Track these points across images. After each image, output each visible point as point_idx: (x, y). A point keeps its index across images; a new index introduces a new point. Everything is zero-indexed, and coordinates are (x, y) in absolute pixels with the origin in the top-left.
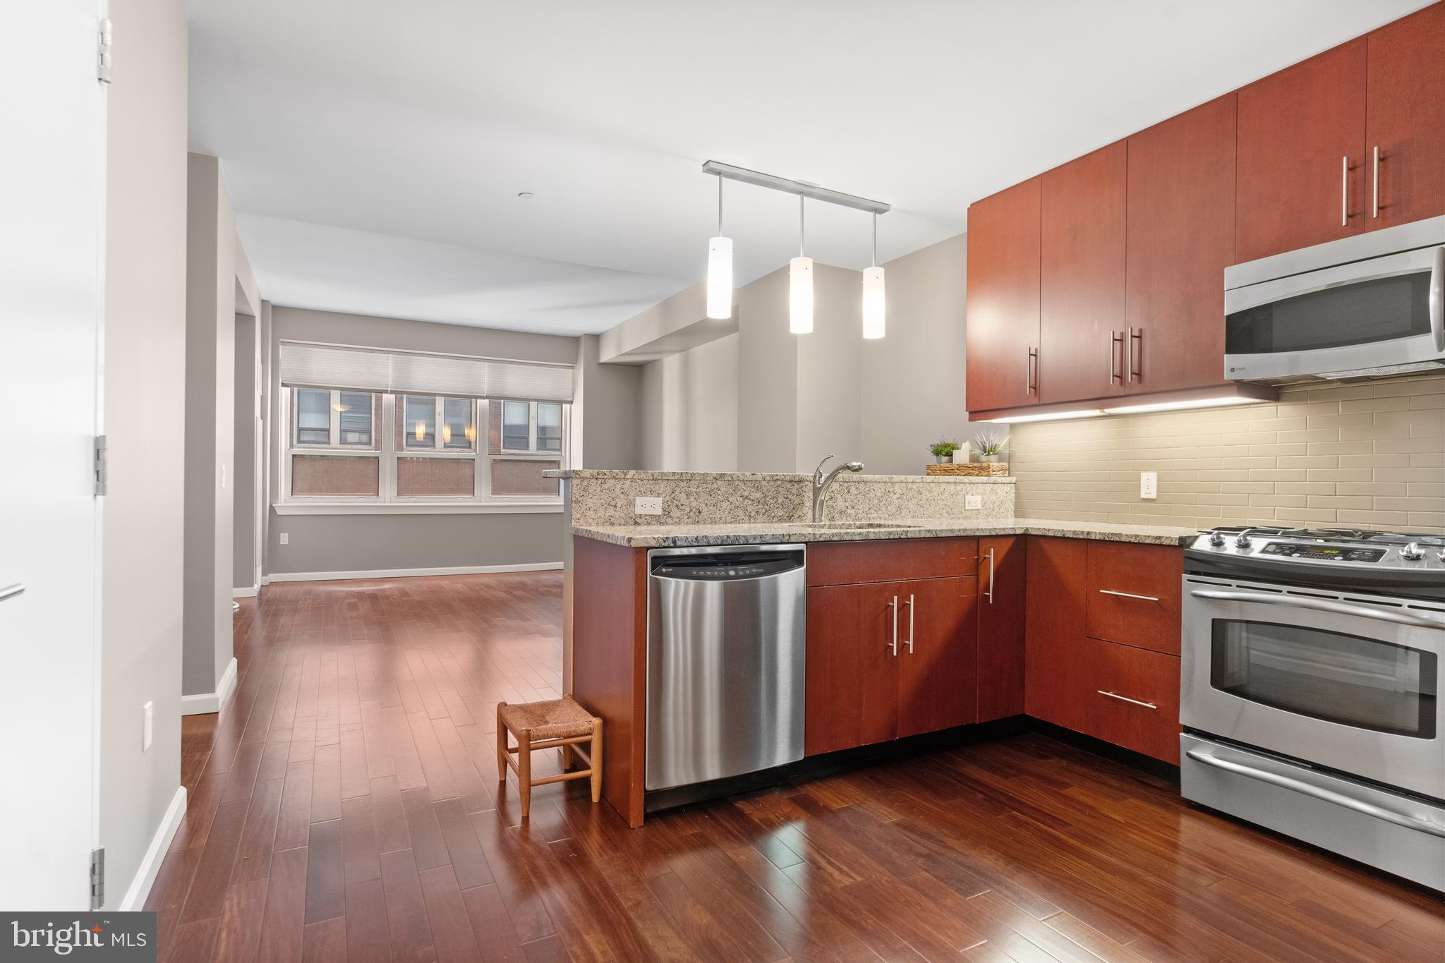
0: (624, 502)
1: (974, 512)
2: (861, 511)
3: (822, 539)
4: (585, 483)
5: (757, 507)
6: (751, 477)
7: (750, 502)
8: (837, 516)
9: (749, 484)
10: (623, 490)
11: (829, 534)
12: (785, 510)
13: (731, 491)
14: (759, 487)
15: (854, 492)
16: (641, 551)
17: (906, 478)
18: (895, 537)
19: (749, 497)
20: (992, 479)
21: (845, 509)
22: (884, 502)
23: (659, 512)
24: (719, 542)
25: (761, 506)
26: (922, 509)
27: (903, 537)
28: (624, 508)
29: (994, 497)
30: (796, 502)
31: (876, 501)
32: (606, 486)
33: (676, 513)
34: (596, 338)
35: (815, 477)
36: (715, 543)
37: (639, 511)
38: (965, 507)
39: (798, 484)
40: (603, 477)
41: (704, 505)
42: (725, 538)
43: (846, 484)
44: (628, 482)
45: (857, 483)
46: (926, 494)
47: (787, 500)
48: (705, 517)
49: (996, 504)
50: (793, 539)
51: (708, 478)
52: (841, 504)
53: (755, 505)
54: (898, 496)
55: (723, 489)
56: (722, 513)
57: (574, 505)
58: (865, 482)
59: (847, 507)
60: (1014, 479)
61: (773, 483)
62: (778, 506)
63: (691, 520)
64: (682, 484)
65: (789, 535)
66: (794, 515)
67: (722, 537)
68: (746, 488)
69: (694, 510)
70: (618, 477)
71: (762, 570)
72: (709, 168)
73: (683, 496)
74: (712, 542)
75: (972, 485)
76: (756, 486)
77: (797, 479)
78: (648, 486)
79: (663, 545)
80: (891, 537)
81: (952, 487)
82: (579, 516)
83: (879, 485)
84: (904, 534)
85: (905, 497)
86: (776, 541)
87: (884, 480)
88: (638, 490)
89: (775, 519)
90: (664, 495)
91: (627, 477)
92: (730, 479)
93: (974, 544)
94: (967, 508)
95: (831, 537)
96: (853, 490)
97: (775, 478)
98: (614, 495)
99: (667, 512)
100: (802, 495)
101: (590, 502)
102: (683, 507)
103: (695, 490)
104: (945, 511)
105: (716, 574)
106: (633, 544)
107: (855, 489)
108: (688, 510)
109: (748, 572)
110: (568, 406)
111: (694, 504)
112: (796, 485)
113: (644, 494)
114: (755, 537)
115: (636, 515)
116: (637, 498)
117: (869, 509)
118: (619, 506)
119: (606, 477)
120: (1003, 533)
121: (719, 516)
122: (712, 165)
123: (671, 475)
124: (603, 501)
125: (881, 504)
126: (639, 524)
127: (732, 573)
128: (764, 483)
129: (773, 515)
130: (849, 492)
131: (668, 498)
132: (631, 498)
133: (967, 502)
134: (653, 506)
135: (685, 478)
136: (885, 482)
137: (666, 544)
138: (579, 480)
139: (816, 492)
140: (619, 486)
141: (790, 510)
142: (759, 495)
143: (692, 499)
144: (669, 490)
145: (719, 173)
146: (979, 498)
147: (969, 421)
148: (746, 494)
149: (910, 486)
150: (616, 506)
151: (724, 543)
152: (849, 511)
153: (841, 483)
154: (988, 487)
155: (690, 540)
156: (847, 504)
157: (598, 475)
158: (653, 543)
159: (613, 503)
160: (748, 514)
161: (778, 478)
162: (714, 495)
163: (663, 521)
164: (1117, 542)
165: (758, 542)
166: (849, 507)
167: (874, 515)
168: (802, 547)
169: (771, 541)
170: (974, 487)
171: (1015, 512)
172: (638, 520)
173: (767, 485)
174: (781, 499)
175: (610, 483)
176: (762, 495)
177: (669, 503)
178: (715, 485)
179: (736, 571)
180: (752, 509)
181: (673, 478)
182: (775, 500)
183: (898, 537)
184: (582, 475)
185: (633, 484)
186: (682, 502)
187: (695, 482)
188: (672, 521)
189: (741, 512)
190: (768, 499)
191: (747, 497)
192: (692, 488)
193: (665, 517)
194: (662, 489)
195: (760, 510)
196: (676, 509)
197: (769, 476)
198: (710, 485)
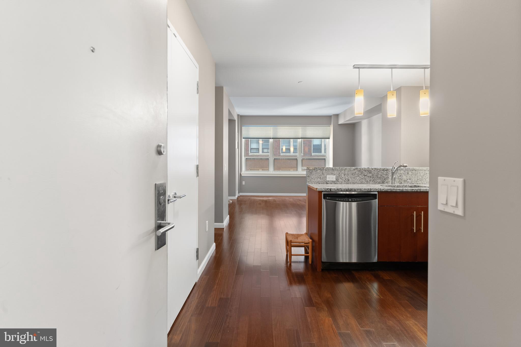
2: (414, 181)
3: (383, 191)
4: (311, 171)
5: (370, 179)
7: (367, 177)
8: (403, 182)
9: (367, 171)
10: (323, 173)
12: (381, 180)
13: (360, 173)
15: (411, 174)
16: (320, 192)
19: (367, 175)
23: (335, 180)
24: (345, 190)
25: (371, 178)
27: (418, 191)
28: (323, 178)
30: (386, 177)
32: (317, 172)
33: (340, 180)
34: (337, 116)
35: (392, 168)
37: (328, 179)
39: (386, 171)
41: (350, 178)
42: (347, 189)
43: (407, 171)
44: (324, 171)
45: (411, 171)
47: (382, 177)
48: (351, 182)
51: (351, 169)
52: (404, 177)
55: (357, 173)
56: (357, 181)
57: (307, 177)
58: (416, 170)
59: (407, 179)
61: (376, 171)
62: (378, 178)
63: (345, 183)
64: (342, 171)
65: (371, 189)
66: (384, 182)
68: (365, 172)
69: (347, 179)
70: (321, 169)
71: (361, 200)
72: (355, 67)
73: (343, 175)
74: (343, 190)
76: (369, 172)
77: (385, 169)
78: (331, 172)
79: (327, 190)
80: (413, 191)
82: (309, 181)
83: (422, 171)
86: (366, 191)
87: (424, 169)
89: (377, 183)
91: (324, 169)
92: (359, 169)
95: (387, 190)
96: (410, 173)
98: (320, 175)
99: (337, 180)
100: (388, 175)
101: (312, 177)
102: (343, 179)
103: (347, 173)
105: (345, 200)
106: (317, 190)
107: (411, 173)
108: (344, 179)
109: (356, 200)
110: (328, 140)
111: (347, 177)
112: (385, 171)
113: (329, 174)
114: (358, 189)
116: (327, 175)
117: (418, 180)
119: (317, 169)
122: (355, 66)
124: (316, 176)
125: (423, 178)
126: (328, 184)
127: (350, 200)
128: (372, 171)
129: (376, 181)
130: (408, 174)
131: (337, 176)
132: (325, 175)
134: (333, 178)
135: (343, 169)
136: (425, 170)
137: (328, 190)
138: (309, 170)
139: (393, 174)
140: (321, 172)
141: (383, 180)
142: (370, 175)
143: (346, 176)
144: (338, 173)
145: (359, 68)
148: (366, 174)
151: (347, 191)
152: (408, 181)
153: (404, 171)
155: (335, 189)
156: (407, 178)
157: (315, 168)
158: (324, 190)
159: (320, 177)
160: (366, 181)
161: (378, 169)
162: (354, 175)
163: (336, 183)
165: (359, 191)
166: (408, 179)
167: (420, 182)
168: (377, 193)
169: (364, 191)
172: (328, 182)
173: (374, 171)
174: (379, 176)
175: (319, 171)
176: (372, 175)
177: (338, 177)
178: (354, 172)
179: (352, 199)
180: (368, 179)
181: (339, 169)
182: (377, 176)
183: (416, 191)
184: (310, 169)
185: (326, 171)
186: (342, 177)
187: (347, 171)
188: (339, 183)
189: (364, 180)
190: (374, 176)
191: (366, 176)
192: (346, 173)
193: (336, 181)
194: (336, 173)
195: (371, 180)
196: (340, 179)
197: (374, 168)
198: (352, 172)
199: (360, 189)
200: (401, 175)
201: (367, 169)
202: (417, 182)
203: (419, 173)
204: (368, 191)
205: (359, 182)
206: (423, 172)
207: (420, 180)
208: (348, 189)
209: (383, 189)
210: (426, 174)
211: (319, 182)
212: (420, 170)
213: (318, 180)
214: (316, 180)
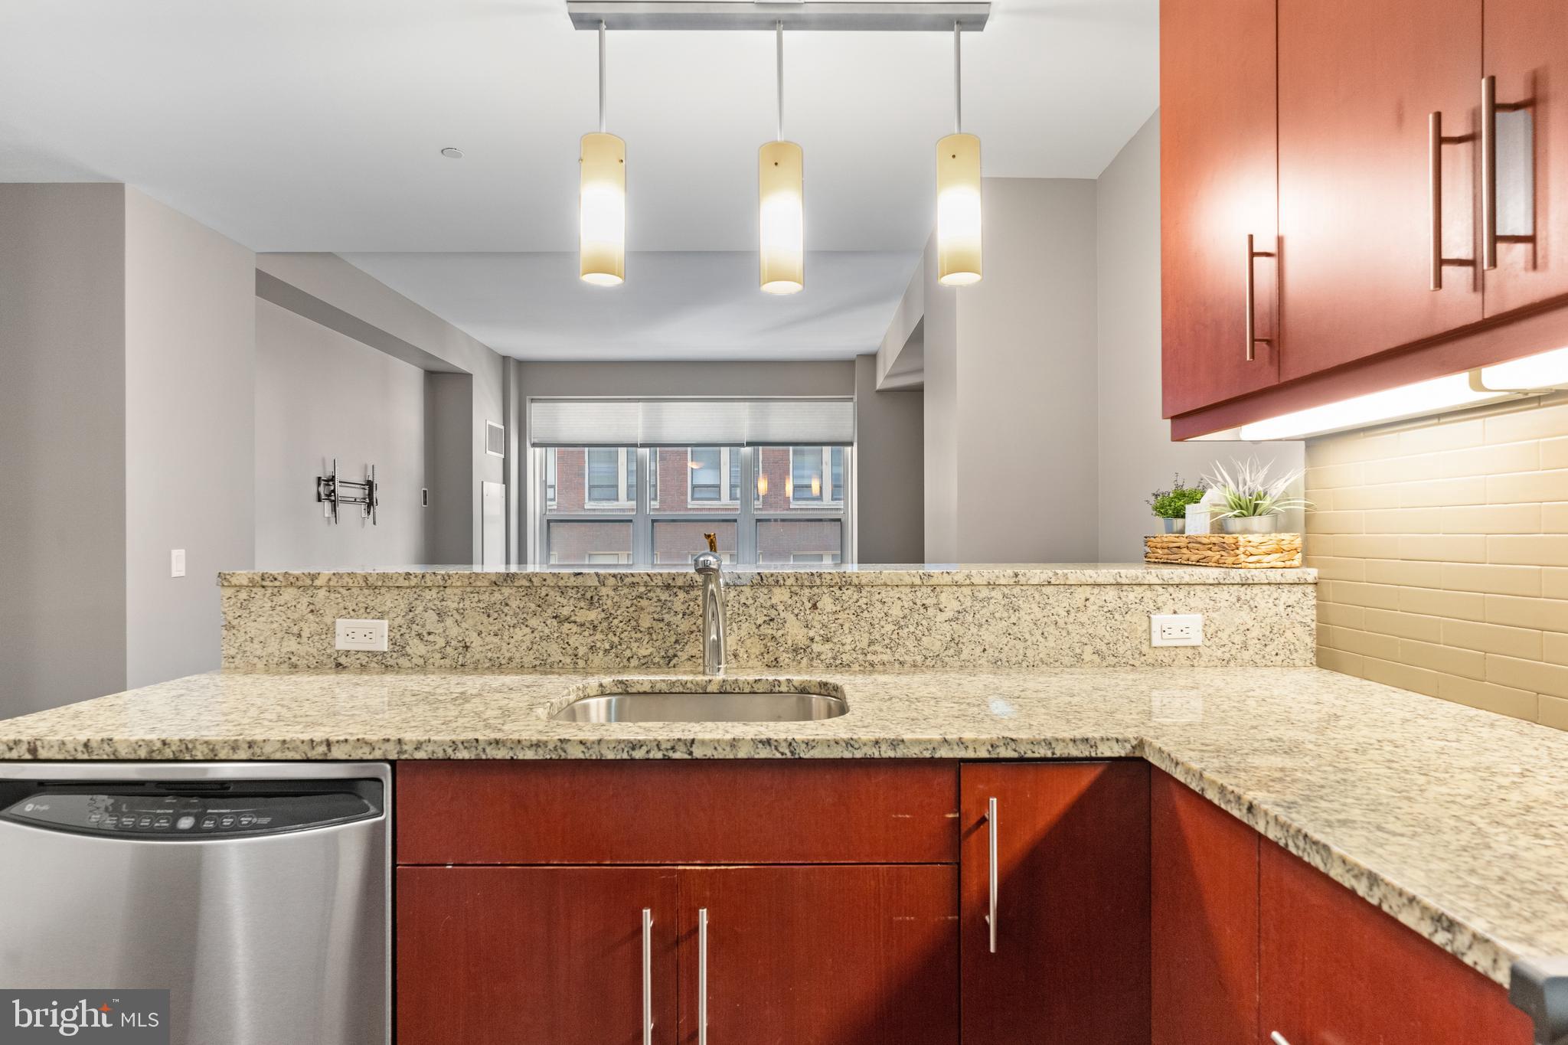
0: (314, 627)
1: (1180, 652)
2: (848, 648)
3: (420, 755)
4: (243, 595)
5: (591, 638)
6: (573, 579)
7: (575, 628)
8: (785, 658)
9: (571, 593)
10: (311, 607)
11: (441, 744)
12: (657, 644)
13: (533, 606)
14: (596, 598)
17: (969, 576)
18: (651, 756)
19: (573, 618)
20: (1235, 575)
21: (808, 642)
22: (912, 629)
23: (385, 646)
24: (143, 754)
26: (1020, 645)
27: (677, 755)
28: (316, 638)
29: (1245, 616)
31: (889, 628)
32: (281, 600)
33: (416, 648)
34: (872, 359)
36: (132, 757)
37: (341, 643)
38: (1150, 640)
39: (687, 592)
40: (271, 584)
41: (475, 634)
42: (159, 745)
43: (807, 591)
44: (322, 593)
45: (835, 589)
46: (1030, 611)
47: (661, 625)
48: (477, 656)
49: (1255, 633)
50: (336, 753)
51: (479, 584)
52: (795, 631)
53: (586, 633)
54: (948, 614)
55: (514, 604)
56: (514, 650)
58: (859, 587)
59: (812, 640)
60: (1312, 574)
61: (626, 591)
62: (639, 635)
63: (447, 662)
64: (427, 594)
65: (329, 744)
66: (679, 654)
67: (148, 743)
68: (564, 601)
69: (454, 643)
70: (300, 583)
71: (265, 821)
73: (432, 616)
75: (1171, 589)
76: (588, 595)
77: (680, 582)
78: (360, 598)
80: (638, 754)
81: (1111, 594)
82: (233, 652)
83: (894, 593)
84: (681, 748)
85: (969, 618)
86: (290, 755)
87: (908, 580)
88: (341, 605)
89: (634, 662)
90: (392, 615)
91: (317, 583)
93: (946, 779)
94: (1157, 641)
95: (450, 751)
96: (826, 603)
97: (628, 580)
98: (296, 616)
99: (399, 646)
101: (252, 628)
102: (431, 638)
103: (455, 605)
104: (1089, 649)
105: (146, 822)
108: (441, 642)
109: (229, 821)
111: (454, 631)
112: (682, 595)
113: (352, 613)
114: (235, 747)
115: (338, 651)
116: (338, 620)
117: (871, 643)
118: (305, 634)
119: (277, 583)
120: (1042, 752)
121: (508, 655)
123: (401, 579)
124: (275, 625)
125: (904, 633)
126: (345, 668)
127: (185, 822)
128: (603, 591)
129: (628, 653)
130: (815, 606)
131: (399, 620)
132: (328, 620)
133: (1155, 628)
134: (369, 636)
135: (429, 584)
138: (231, 591)
140: (305, 600)
142: (593, 615)
143: (449, 622)
144: (403, 605)
145: (598, 22)
146: (1197, 619)
147: (1173, 440)
148: (565, 612)
149: (984, 593)
150: (299, 636)
151: (156, 756)
152: (816, 647)
153: (793, 589)
154: (1223, 595)
156: (811, 634)
157: (263, 579)
159: (295, 630)
160: (571, 652)
161: (635, 580)
162: (496, 615)
163: (391, 662)
164: (1315, 870)
165: (244, 757)
166: (817, 638)
167: (885, 658)
169: (278, 756)
170: (1180, 594)
171: (1318, 653)
172: (343, 660)
173: (612, 593)
174: (646, 622)
175: (289, 594)
176: (603, 615)
177: (403, 630)
178: (497, 596)
179: (199, 818)
180: (580, 641)
181: (406, 583)
182: (633, 623)
183: (659, 755)
184: (234, 581)
185: (333, 596)
186: (429, 627)
187: (456, 591)
188: (408, 664)
189: (555, 646)
190: (616, 622)
191: (567, 619)
192: (449, 603)
193: (395, 655)
194: (389, 604)
195: (598, 644)
196: (416, 641)
197: (614, 576)
198: (485, 597)
199: (251, 745)
200: (773, 613)
201: (572, 582)
202: (870, 657)
203: (879, 605)
204: (312, 755)
205: (529, 659)
206: (903, 597)
207: (887, 641)
208: (164, 743)
209: (418, 746)
210: (922, 610)
211: (294, 659)
212: (886, 585)
213: (284, 650)
214: (273, 646)
